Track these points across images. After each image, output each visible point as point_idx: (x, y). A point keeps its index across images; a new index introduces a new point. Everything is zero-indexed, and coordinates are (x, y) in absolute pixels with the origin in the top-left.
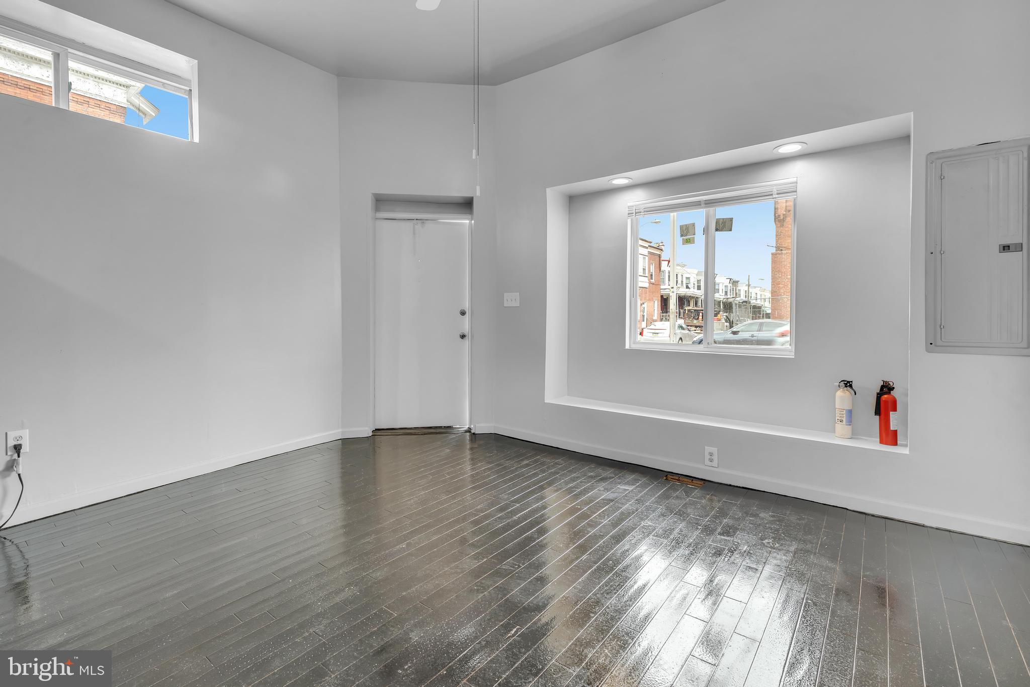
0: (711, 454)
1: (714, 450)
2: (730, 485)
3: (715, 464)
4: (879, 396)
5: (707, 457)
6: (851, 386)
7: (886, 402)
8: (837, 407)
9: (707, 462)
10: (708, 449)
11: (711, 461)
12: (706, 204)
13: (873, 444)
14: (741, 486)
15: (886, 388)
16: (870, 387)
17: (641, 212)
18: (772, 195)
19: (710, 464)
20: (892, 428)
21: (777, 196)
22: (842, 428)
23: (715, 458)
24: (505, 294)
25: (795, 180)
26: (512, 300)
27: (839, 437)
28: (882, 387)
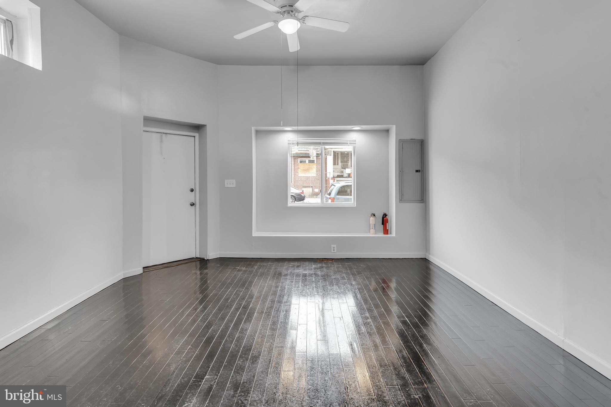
0: (334, 248)
1: (335, 246)
2: (341, 259)
3: (335, 251)
4: (383, 218)
5: (332, 249)
6: (375, 216)
7: (385, 220)
8: (370, 223)
9: (332, 251)
10: (333, 246)
11: (334, 250)
12: (323, 144)
13: (382, 235)
14: (345, 258)
15: (385, 215)
16: (380, 216)
17: (294, 144)
18: (348, 144)
19: (333, 252)
20: (387, 229)
21: (349, 144)
22: (372, 231)
23: (335, 249)
24: (225, 180)
25: (355, 139)
26: (230, 183)
27: (372, 234)
28: (383, 215)
